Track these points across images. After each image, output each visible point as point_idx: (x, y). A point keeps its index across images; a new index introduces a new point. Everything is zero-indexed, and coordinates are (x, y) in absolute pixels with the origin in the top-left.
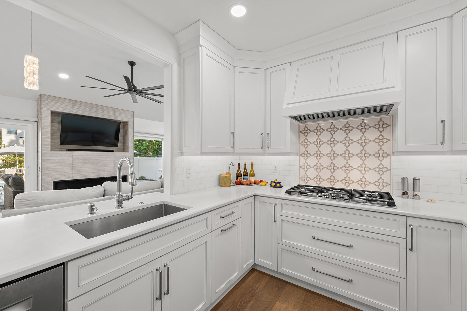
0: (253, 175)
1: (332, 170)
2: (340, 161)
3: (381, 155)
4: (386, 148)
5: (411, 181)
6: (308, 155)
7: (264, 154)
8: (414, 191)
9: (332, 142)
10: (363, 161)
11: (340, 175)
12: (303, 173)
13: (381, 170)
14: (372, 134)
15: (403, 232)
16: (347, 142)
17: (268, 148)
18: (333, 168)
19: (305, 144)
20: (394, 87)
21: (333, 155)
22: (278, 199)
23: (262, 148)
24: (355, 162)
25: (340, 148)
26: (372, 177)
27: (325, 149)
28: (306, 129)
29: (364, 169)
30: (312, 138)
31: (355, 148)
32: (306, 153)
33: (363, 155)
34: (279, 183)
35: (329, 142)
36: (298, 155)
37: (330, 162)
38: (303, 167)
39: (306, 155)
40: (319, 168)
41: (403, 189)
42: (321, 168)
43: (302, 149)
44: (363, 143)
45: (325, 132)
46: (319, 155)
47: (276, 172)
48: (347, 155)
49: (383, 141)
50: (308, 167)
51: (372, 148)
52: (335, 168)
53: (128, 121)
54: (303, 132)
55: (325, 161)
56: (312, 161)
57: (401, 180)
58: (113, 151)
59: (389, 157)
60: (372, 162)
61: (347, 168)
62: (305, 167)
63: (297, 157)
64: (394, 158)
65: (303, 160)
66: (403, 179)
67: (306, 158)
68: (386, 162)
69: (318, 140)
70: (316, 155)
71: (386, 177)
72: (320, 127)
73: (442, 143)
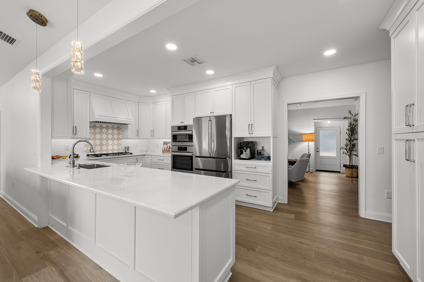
1: (101, 146)
2: (104, 142)
3: (118, 139)
4: (120, 136)
5: (127, 148)
8: (128, 151)
9: (101, 133)
10: (113, 141)
11: (104, 148)
13: (118, 145)
14: (116, 131)
16: (107, 134)
18: (101, 145)
21: (101, 139)
24: (110, 142)
25: (104, 136)
26: (116, 147)
27: (98, 136)
29: (113, 145)
31: (110, 136)
33: (113, 139)
35: (100, 133)
37: (100, 142)
41: (125, 151)
44: (113, 134)
45: (98, 128)
46: (95, 139)
47: (68, 149)
48: (107, 139)
49: (119, 134)
51: (116, 136)
52: (102, 145)
55: (98, 142)
59: (121, 140)
60: (116, 142)
61: (107, 145)
64: (122, 140)
66: (125, 147)
68: (120, 142)
69: (95, 132)
70: (93, 139)
71: (120, 147)
72: (96, 126)
73: (137, 136)
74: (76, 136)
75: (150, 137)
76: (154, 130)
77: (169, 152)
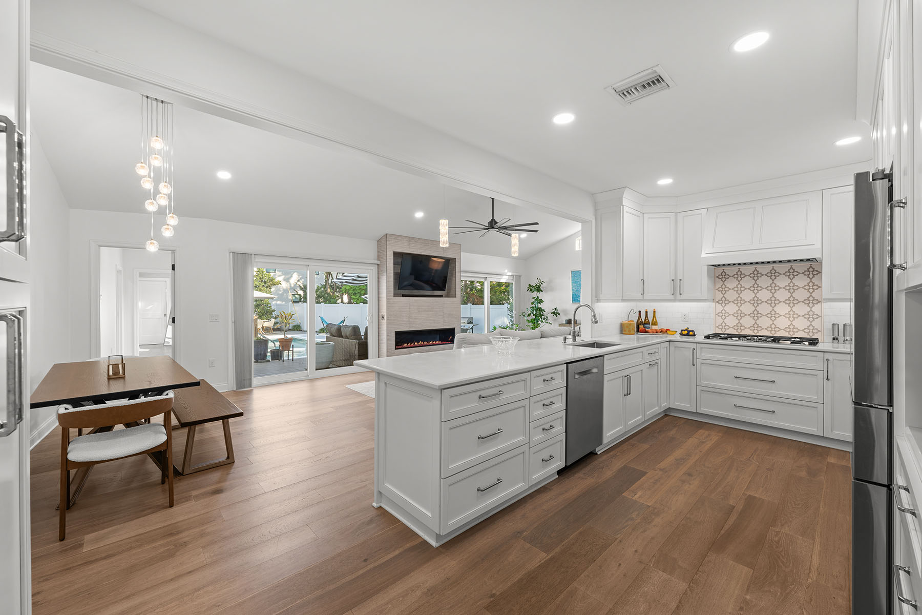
0: (655, 324)
1: (756, 318)
2: (764, 309)
3: (811, 301)
4: (817, 295)
5: (841, 328)
6: (727, 302)
7: (674, 301)
8: (844, 336)
9: (756, 288)
10: (791, 308)
11: (765, 322)
12: (720, 321)
13: (809, 316)
14: (801, 281)
15: (820, 365)
16: (773, 288)
17: (681, 294)
18: (756, 315)
19: (723, 290)
20: (814, 245)
21: (756, 302)
22: (697, 343)
23: (673, 294)
24: (782, 309)
25: (764, 295)
26: (801, 324)
27: (748, 295)
28: (724, 274)
29: (792, 316)
30: (731, 284)
31: (782, 295)
32: (723, 299)
33: (792, 302)
34: (693, 331)
35: (752, 289)
36: (714, 302)
37: (754, 309)
38: (720, 314)
39: (724, 301)
40: (740, 315)
41: (833, 335)
42: (743, 315)
43: (719, 296)
44: (791, 289)
45: (747, 278)
46: (739, 302)
47: (685, 320)
48: (773, 302)
49: (813, 287)
50: (727, 315)
51: (801, 295)
52: (759, 315)
53: (455, 257)
54: (720, 277)
55: (747, 308)
56: (731, 308)
57: (831, 328)
58: (441, 296)
59: (819, 304)
60: (801, 309)
61: (773, 315)
62: (722, 315)
63: (713, 304)
64: (825, 305)
65: (719, 308)
66: (833, 325)
67: (723, 305)
68: (816, 309)
69: (739, 286)
70: (736, 302)
71: (816, 324)
72: (741, 272)
74: (682, 297)
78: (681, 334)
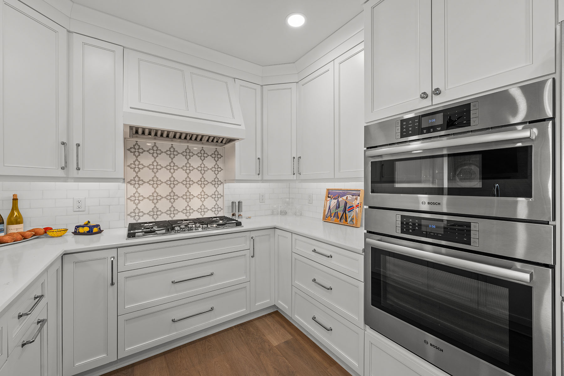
0: (18, 221)
1: (172, 200)
2: (180, 190)
3: (216, 182)
4: (221, 176)
5: (237, 204)
6: (141, 182)
7: (65, 179)
8: (239, 212)
9: (172, 167)
10: (203, 188)
11: (180, 204)
12: (132, 206)
13: (217, 196)
14: (209, 163)
15: (248, 245)
16: (188, 168)
17: (78, 169)
18: (172, 197)
19: (136, 167)
20: (240, 125)
21: (172, 183)
22: (117, 248)
23: (63, 168)
24: (195, 190)
25: (180, 175)
26: (210, 203)
27: (163, 175)
28: (137, 147)
29: (203, 197)
30: (146, 160)
31: (195, 176)
32: (137, 179)
33: (202, 183)
34: (97, 226)
35: (169, 168)
36: (124, 182)
37: (170, 190)
38: (133, 198)
39: (137, 182)
40: (155, 198)
41: (232, 212)
42: (159, 198)
43: (131, 174)
44: (202, 170)
45: (163, 154)
46: (155, 182)
47: (80, 209)
48: (188, 183)
49: (217, 170)
50: (141, 198)
51: (210, 176)
52: (175, 197)
54: (133, 150)
55: (164, 190)
56: (146, 190)
57: (231, 205)
59: (222, 185)
60: (210, 190)
61: (188, 197)
62: (135, 199)
63: (123, 186)
64: (226, 185)
65: (132, 190)
66: (233, 203)
67: (137, 186)
68: (220, 189)
69: (155, 164)
70: (152, 182)
71: (220, 203)
72: (157, 148)
73: (259, 174)
74: (81, 174)
75: (292, 177)
76: (300, 157)
77: (343, 220)
78: (76, 233)
